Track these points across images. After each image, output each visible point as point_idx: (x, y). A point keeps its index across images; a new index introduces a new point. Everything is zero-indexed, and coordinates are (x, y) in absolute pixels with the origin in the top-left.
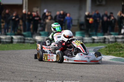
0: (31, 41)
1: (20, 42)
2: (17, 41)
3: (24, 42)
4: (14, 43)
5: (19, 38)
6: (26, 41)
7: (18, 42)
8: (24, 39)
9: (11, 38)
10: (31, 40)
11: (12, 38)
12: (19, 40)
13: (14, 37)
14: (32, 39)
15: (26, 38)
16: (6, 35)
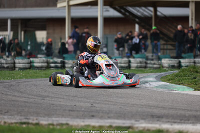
0: (155, 66)
1: (141, 67)
2: (136, 65)
3: (145, 67)
4: (132, 68)
5: (139, 62)
6: (149, 65)
7: (137, 67)
8: (146, 63)
9: (128, 62)
10: (154, 64)
11: (130, 62)
12: (139, 64)
13: (132, 60)
14: (156, 62)
15: (149, 62)
16: (122, 58)
